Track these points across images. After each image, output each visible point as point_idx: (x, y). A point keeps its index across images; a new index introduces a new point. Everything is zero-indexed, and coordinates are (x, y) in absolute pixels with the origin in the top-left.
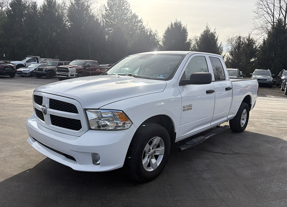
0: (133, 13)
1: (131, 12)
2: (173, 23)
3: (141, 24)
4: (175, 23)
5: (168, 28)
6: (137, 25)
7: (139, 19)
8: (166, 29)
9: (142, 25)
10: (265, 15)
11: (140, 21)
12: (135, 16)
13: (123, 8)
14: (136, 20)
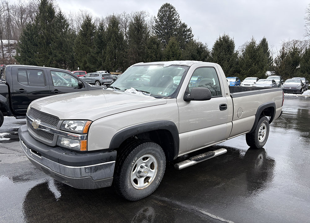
0: (182, 22)
1: (180, 22)
2: (221, 37)
3: (190, 33)
4: (223, 37)
5: (217, 41)
6: (186, 34)
7: (188, 28)
8: (215, 42)
11: (189, 30)
12: (184, 26)
13: (173, 19)
14: (185, 29)
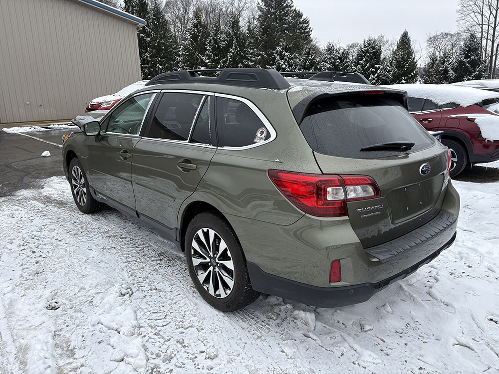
0: (297, 10)
3: (306, 25)
7: (304, 17)
9: (308, 26)
10: (471, 15)
